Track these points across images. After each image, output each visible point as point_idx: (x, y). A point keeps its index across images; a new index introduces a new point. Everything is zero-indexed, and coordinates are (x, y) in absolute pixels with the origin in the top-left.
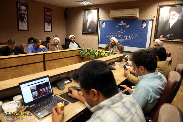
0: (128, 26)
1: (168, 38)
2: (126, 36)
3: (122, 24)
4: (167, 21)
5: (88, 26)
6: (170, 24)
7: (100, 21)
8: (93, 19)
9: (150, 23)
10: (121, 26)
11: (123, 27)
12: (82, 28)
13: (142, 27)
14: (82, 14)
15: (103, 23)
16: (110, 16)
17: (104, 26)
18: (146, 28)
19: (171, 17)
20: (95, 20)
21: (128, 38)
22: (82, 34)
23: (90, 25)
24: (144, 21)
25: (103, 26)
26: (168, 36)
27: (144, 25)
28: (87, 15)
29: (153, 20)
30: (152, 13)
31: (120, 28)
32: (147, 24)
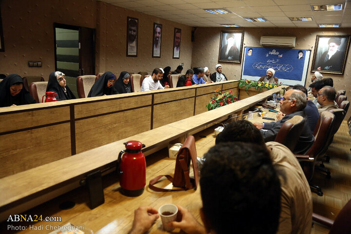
0: (281, 56)
1: (326, 70)
2: (278, 67)
3: (274, 53)
4: (326, 53)
5: (227, 53)
6: (328, 56)
7: (245, 47)
8: (235, 45)
9: (308, 53)
10: (273, 55)
11: (275, 57)
12: (218, 55)
13: (299, 57)
14: (219, 37)
15: (249, 50)
16: (261, 43)
18: (303, 58)
19: (330, 48)
20: (238, 46)
21: (281, 70)
22: (217, 62)
23: (230, 51)
24: (301, 51)
25: (250, 54)
26: (327, 68)
27: (301, 55)
28: (227, 39)
30: (310, 43)
31: (272, 57)
32: (304, 55)
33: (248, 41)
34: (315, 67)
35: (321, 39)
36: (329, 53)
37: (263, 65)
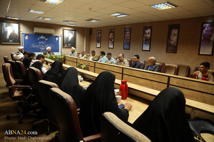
0: (47, 39)
2: (46, 45)
3: (42, 37)
4: (68, 37)
5: (8, 37)
7: (22, 34)
8: (14, 31)
9: (60, 38)
11: (43, 40)
13: (56, 40)
15: (26, 36)
16: (34, 32)
17: (27, 38)
19: (70, 35)
24: (57, 37)
26: (69, 45)
27: (57, 39)
28: (6, 27)
29: (61, 36)
30: (60, 33)
31: (41, 40)
32: (59, 39)
33: (24, 30)
34: (64, 44)
35: (65, 31)
36: (69, 38)
37: (37, 45)
